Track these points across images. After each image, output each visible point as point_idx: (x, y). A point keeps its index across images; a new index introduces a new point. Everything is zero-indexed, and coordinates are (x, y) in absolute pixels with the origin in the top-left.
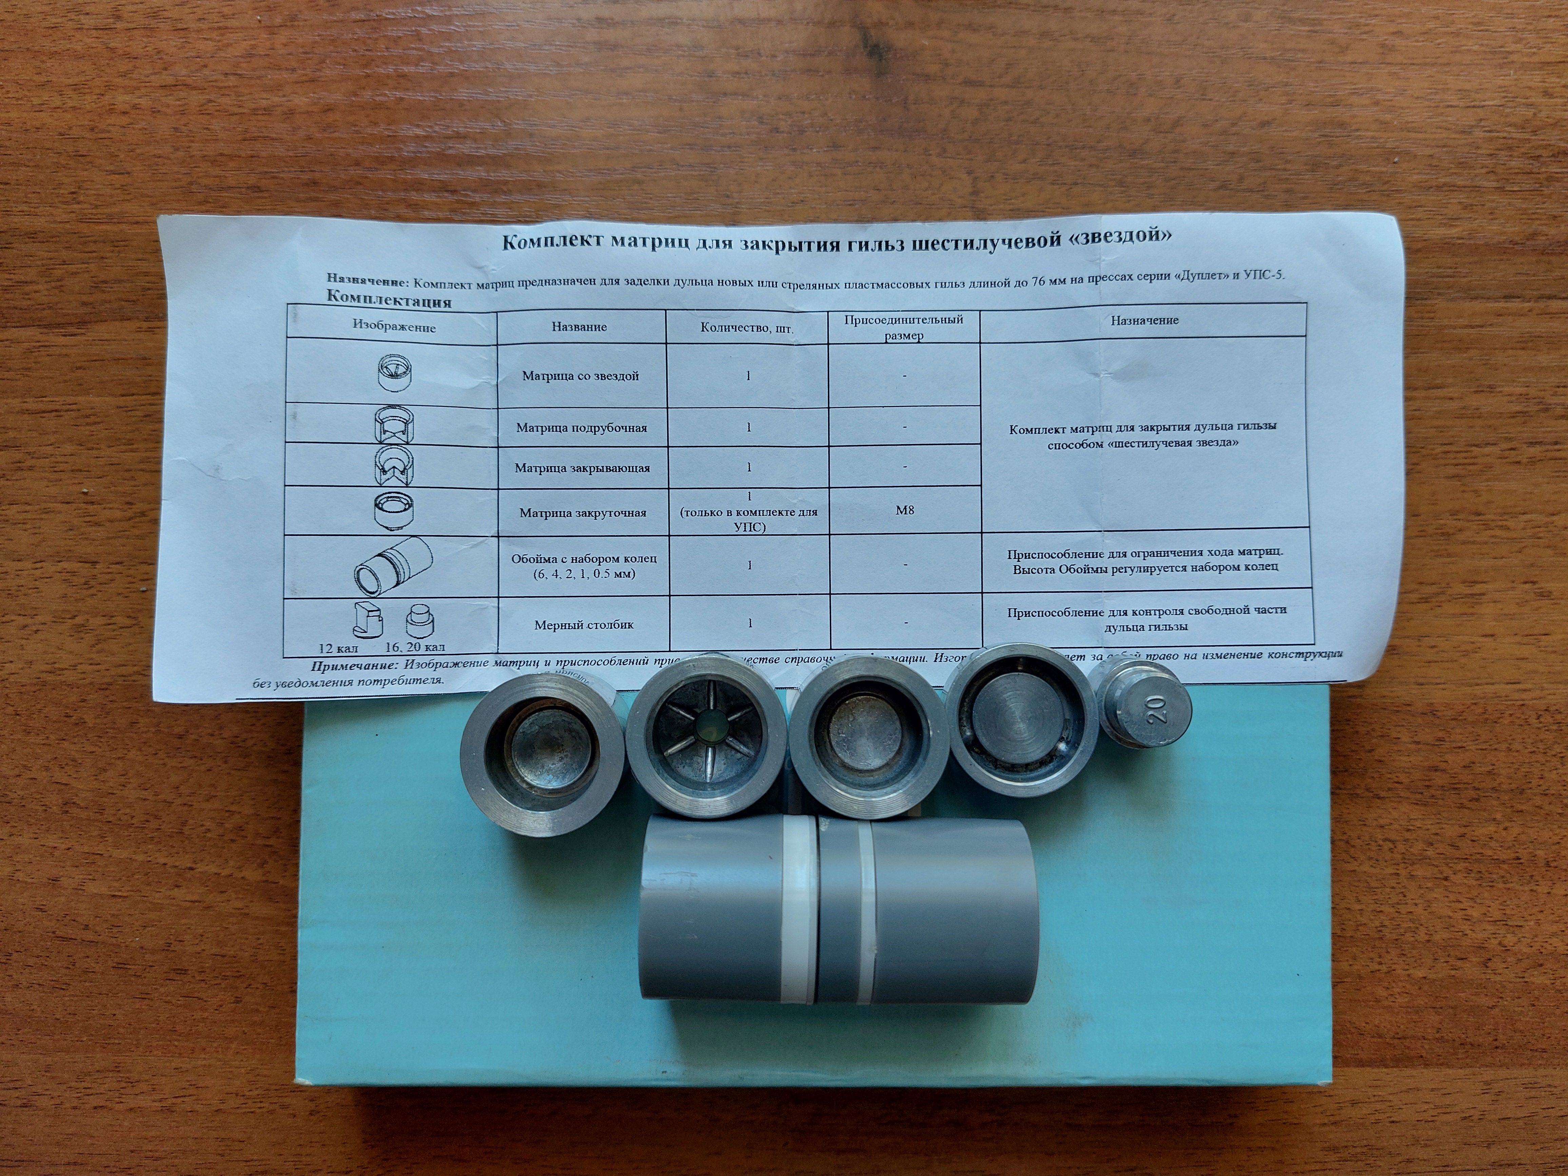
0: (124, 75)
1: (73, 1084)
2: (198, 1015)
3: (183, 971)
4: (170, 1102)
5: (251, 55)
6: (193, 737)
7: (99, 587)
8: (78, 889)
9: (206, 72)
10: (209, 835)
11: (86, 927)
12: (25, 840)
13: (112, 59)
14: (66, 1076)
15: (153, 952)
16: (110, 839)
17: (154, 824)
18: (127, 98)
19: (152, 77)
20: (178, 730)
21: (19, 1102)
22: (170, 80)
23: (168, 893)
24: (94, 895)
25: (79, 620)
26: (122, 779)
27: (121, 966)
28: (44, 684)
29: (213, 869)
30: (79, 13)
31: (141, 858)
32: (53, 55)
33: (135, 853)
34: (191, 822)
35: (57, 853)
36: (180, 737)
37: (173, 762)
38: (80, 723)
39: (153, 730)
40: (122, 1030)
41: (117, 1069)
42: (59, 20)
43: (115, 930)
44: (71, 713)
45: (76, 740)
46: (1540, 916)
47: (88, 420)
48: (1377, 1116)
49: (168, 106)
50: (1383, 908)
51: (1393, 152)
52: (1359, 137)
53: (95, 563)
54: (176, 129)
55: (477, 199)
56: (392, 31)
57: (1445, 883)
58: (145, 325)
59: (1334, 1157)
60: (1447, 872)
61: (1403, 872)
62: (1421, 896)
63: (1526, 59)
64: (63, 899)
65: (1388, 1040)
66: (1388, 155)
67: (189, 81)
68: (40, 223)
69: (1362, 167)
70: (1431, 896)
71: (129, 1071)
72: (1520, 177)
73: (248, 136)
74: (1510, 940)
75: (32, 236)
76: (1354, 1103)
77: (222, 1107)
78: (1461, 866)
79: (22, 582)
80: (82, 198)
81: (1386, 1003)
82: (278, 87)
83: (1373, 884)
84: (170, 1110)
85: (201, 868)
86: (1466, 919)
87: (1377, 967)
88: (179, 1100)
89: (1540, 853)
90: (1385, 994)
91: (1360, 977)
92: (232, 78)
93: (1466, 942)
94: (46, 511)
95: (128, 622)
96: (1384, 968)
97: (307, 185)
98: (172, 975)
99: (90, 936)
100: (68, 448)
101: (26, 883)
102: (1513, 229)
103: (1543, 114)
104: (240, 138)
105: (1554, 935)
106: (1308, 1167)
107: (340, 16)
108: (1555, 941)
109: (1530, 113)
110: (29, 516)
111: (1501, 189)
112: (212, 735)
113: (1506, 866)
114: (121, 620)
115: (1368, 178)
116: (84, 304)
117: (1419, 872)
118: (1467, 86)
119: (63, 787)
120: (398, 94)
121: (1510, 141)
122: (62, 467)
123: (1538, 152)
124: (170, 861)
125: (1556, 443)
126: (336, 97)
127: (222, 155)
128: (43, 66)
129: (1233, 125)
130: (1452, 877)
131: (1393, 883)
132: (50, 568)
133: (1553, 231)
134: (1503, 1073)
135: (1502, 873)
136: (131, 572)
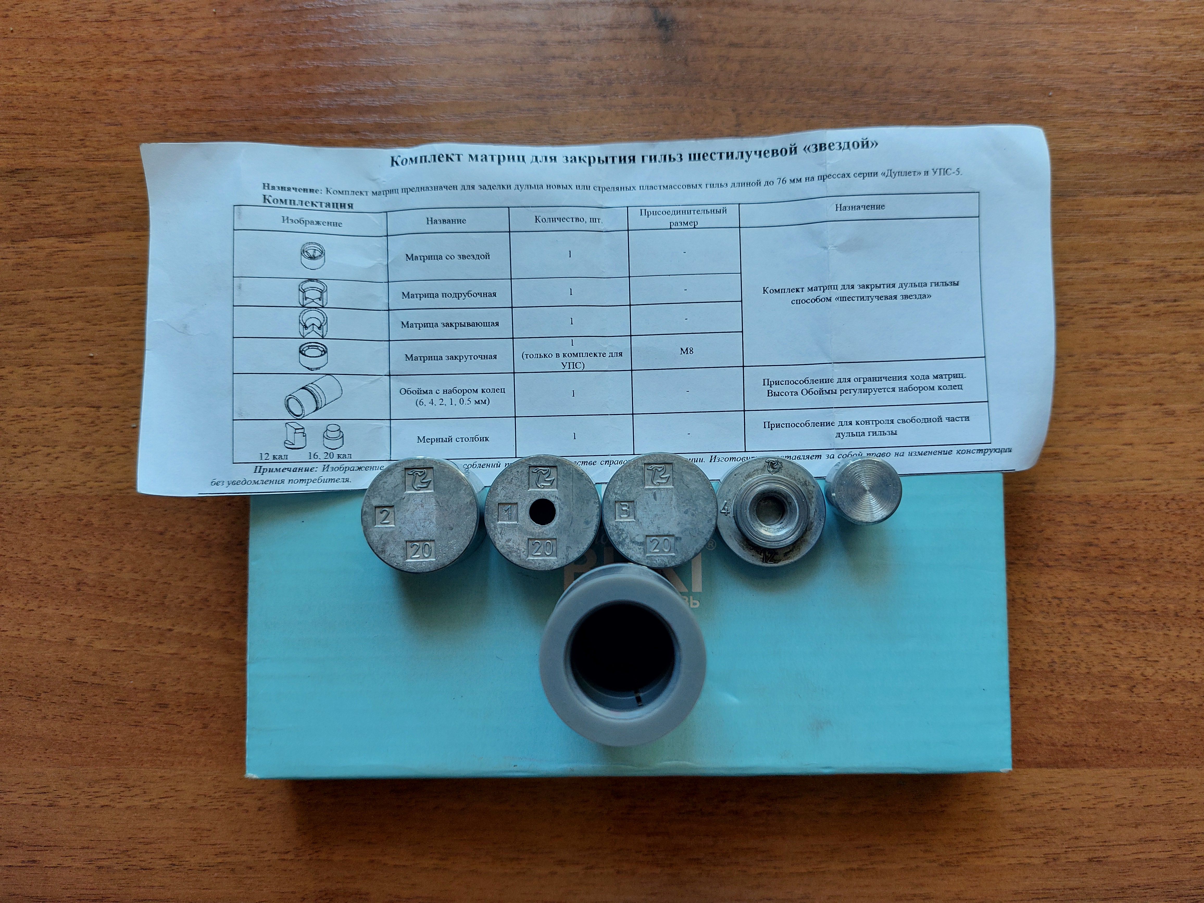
0: (116, 54)
1: (86, 789)
2: (176, 737)
3: (165, 706)
4: (156, 802)
5: (209, 38)
6: (171, 533)
7: (102, 425)
8: (88, 646)
9: (177, 50)
10: (183, 605)
11: (94, 674)
12: (49, 610)
13: (108, 42)
14: (81, 783)
15: (144, 691)
16: (111, 609)
17: (142, 598)
18: (120, 70)
19: (138, 55)
20: (159, 529)
21: (47, 803)
22: (151, 57)
23: (154, 648)
24: (100, 651)
25: (87, 449)
26: (120, 565)
27: (120, 702)
28: (63, 496)
29: (186, 630)
30: (85, 10)
31: (133, 622)
32: (66, 40)
33: (129, 619)
34: (169, 595)
35: (72, 620)
36: (161, 534)
37: (156, 552)
38: (88, 525)
39: (141, 528)
40: (121, 749)
41: (118, 778)
42: (71, 16)
43: (115, 676)
44: (83, 517)
45: (86, 537)
46: (1172, 654)
47: (93, 304)
48: (1052, 805)
49: (149, 75)
50: (1053, 649)
51: (1048, 88)
52: (1023, 78)
53: (99, 407)
54: (155, 92)
55: (374, 138)
56: (311, 18)
57: (1100, 630)
58: (134, 234)
59: (1019, 836)
60: (1101, 621)
61: (1068, 622)
62: (1082, 639)
63: (1146, 18)
64: (77, 653)
65: (1059, 747)
66: (1045, 91)
67: (164, 57)
68: (57, 162)
69: (1025, 100)
70: (1088, 639)
71: (126, 779)
72: (1143, 104)
73: (207, 96)
74: (1149, 671)
75: (52, 171)
76: (1034, 795)
77: (194, 805)
78: (1112, 616)
79: (46, 422)
80: (88, 143)
81: (1057, 720)
82: (228, 60)
83: (1045, 631)
84: (156, 807)
85: (177, 629)
86: (1116, 657)
87: (1050, 693)
88: (163, 800)
89: (1171, 607)
90: (1055, 713)
91: (1037, 701)
92: (194, 54)
93: (1116, 674)
94: (63, 370)
95: (122, 450)
96: (1055, 694)
97: (250, 130)
98: (157, 709)
99: (97, 680)
100: (79, 324)
101: (50, 641)
102: (1140, 143)
103: (1160, 58)
104: (201, 97)
105: (1182, 667)
106: (1000, 844)
107: (272, 7)
108: (1183, 672)
109: (1150, 57)
110: (50, 374)
111: (1129, 114)
112: (185, 532)
113: (1145, 617)
114: (118, 449)
115: (1030, 108)
116: (90, 220)
117: (1080, 621)
118: (1103, 39)
119: (76, 571)
120: (315, 63)
121: (1136, 79)
122: (74, 338)
123: (1156, 87)
124: (155, 625)
125: (1175, 301)
126: (270, 66)
127: (188, 109)
128: (59, 49)
129: (929, 71)
130: (1105, 625)
131: (1060, 630)
132: (66, 412)
133: (1169, 144)
134: (1146, 771)
135: (1143, 621)
136: (125, 414)
